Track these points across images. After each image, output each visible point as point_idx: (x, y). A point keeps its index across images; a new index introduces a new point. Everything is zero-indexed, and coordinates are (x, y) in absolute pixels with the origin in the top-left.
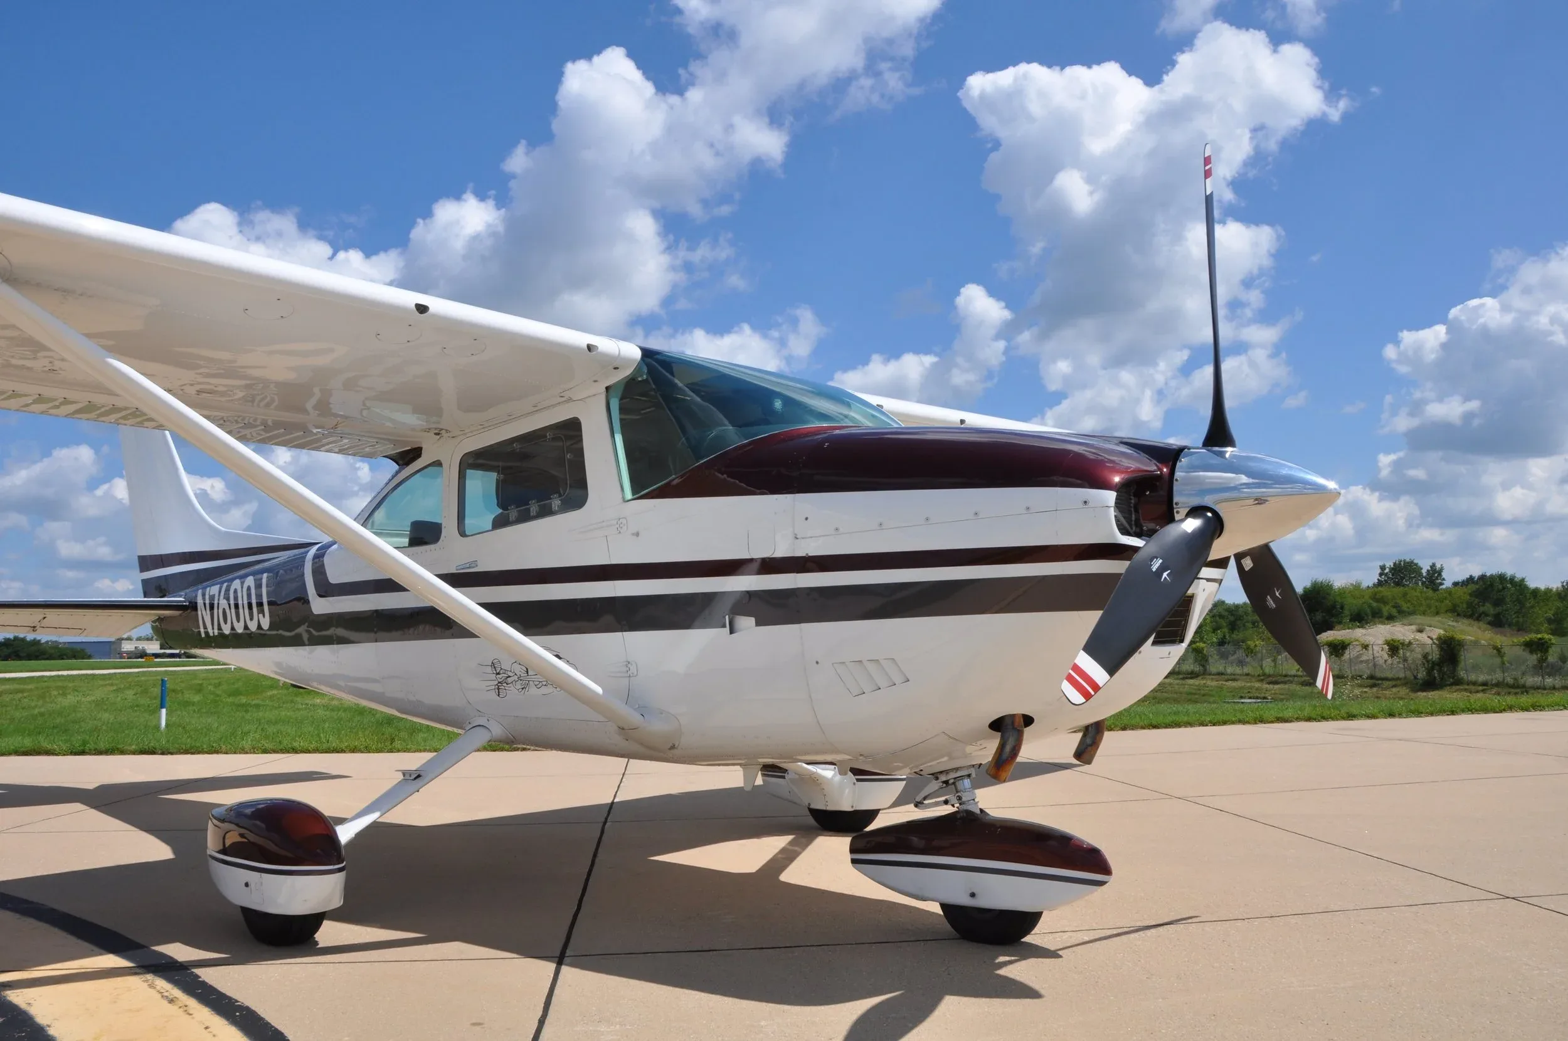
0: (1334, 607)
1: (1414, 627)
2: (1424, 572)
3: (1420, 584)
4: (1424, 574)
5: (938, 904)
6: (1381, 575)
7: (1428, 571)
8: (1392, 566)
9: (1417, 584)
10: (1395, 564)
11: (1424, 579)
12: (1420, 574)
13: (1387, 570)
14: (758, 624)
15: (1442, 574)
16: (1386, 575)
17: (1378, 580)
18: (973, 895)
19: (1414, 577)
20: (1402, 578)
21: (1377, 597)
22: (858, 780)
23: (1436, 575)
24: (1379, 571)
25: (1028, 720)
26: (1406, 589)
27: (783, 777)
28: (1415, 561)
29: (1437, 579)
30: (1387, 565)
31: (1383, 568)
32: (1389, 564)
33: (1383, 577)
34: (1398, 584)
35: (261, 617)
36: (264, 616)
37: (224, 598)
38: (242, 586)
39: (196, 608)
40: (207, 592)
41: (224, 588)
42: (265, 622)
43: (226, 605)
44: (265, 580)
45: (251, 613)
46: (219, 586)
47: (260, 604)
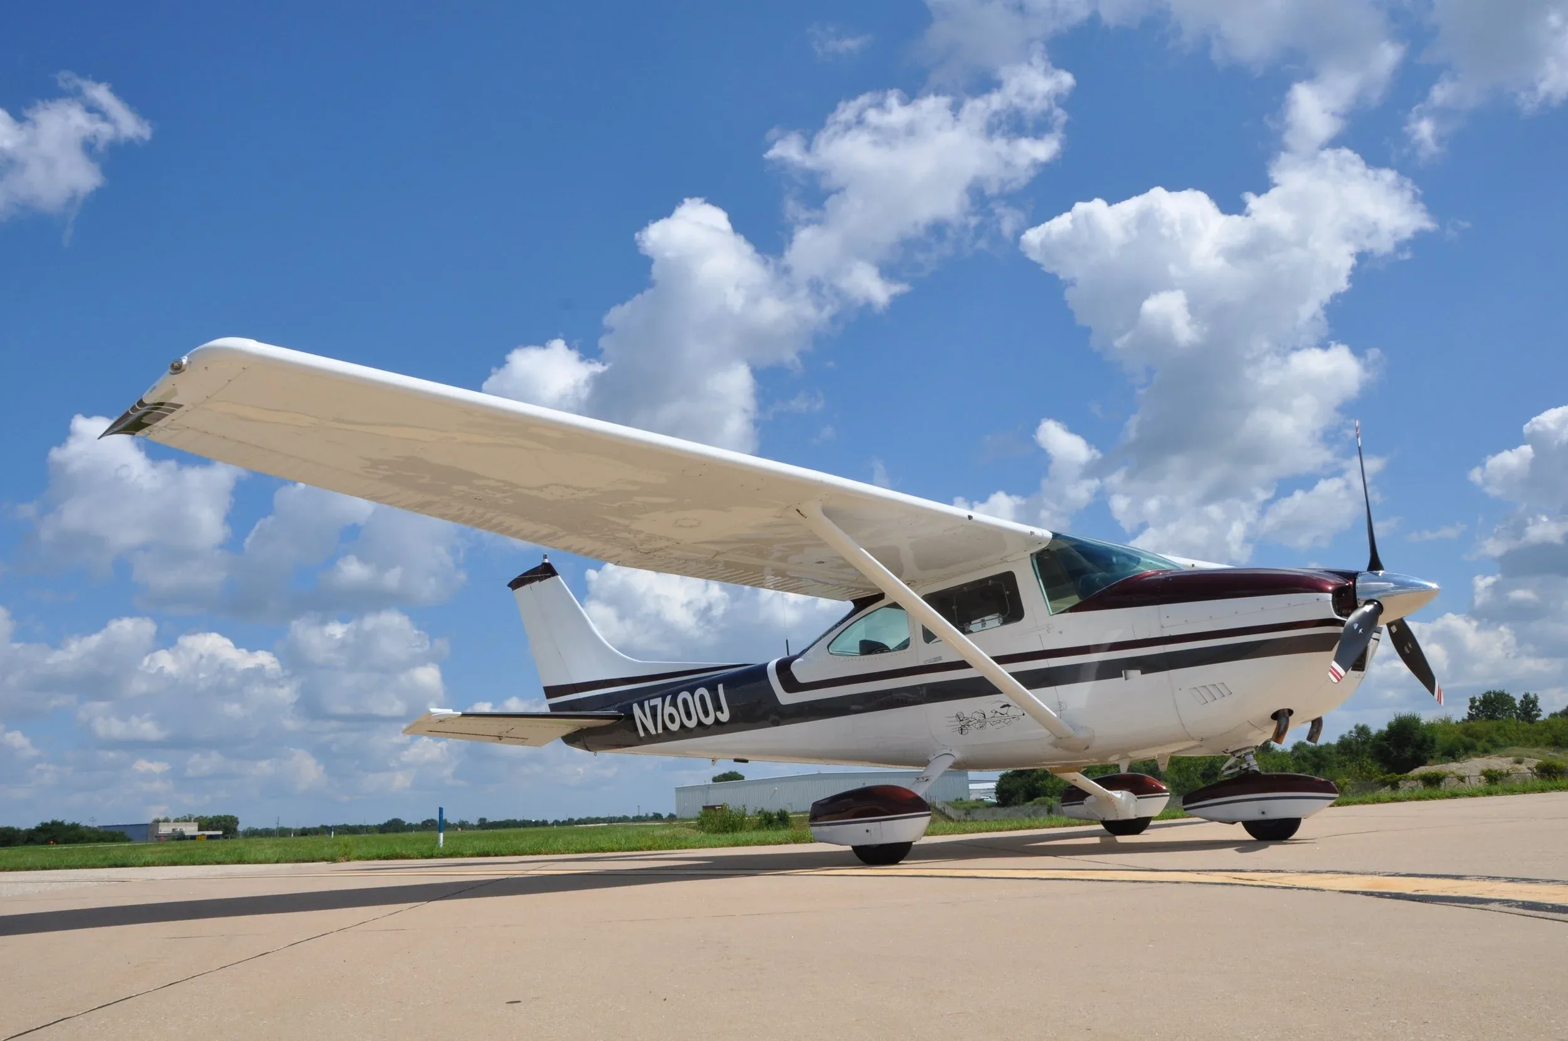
0: (1424, 740)
1: (1511, 759)
2: (1517, 703)
3: (1514, 716)
4: (1518, 706)
5: (1240, 823)
6: (1471, 708)
7: (1522, 701)
8: (1482, 698)
9: (1511, 716)
10: (1484, 696)
11: (1518, 711)
12: (1514, 706)
13: (1477, 704)
14: (1142, 673)
15: (1538, 704)
16: (1477, 708)
17: (1469, 713)
18: (1263, 813)
19: (1507, 709)
20: (1494, 711)
21: (1470, 732)
22: (1138, 798)
23: (1531, 706)
24: (1469, 704)
25: (1291, 712)
26: (1500, 722)
27: (1082, 804)
28: (1506, 693)
29: (1533, 711)
30: (1477, 698)
31: (1473, 701)
32: (1479, 696)
33: (1474, 710)
34: (1491, 717)
35: (719, 714)
36: (722, 713)
37: (670, 706)
38: (693, 695)
39: (632, 717)
40: (646, 703)
41: (669, 698)
42: (725, 717)
43: (673, 711)
44: (720, 687)
45: (706, 714)
46: (661, 698)
47: (718, 704)
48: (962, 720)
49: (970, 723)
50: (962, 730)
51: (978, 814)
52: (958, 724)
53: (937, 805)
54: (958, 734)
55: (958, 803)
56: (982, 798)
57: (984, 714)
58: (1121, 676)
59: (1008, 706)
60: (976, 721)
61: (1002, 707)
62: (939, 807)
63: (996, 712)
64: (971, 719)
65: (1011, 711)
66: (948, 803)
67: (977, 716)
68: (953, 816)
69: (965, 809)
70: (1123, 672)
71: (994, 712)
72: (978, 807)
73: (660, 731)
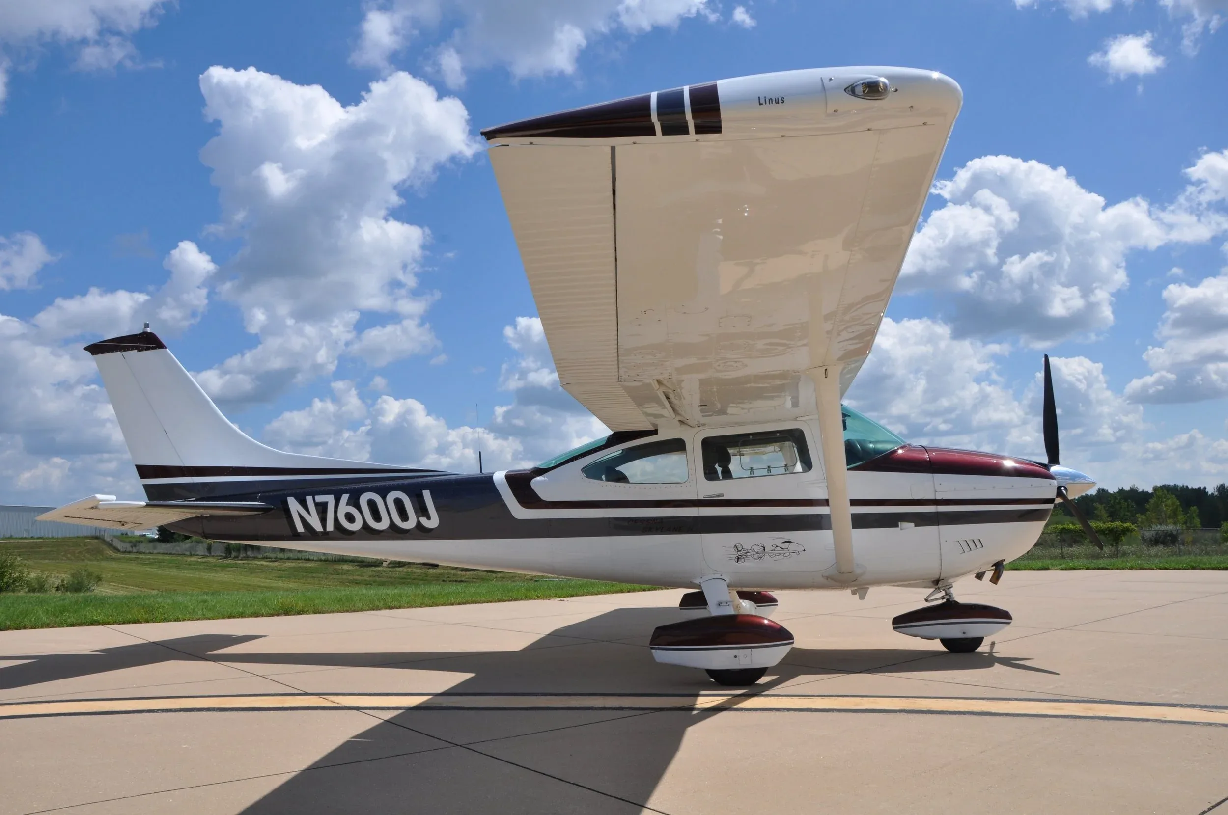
14: (915, 526)
18: (964, 633)
22: (758, 606)
35: (424, 521)
36: (429, 518)
37: (348, 504)
38: (384, 498)
39: (287, 511)
40: (309, 499)
41: (345, 498)
42: (433, 522)
43: (353, 510)
44: (427, 494)
45: (404, 516)
46: (332, 496)
47: (422, 510)
48: (740, 551)
49: (748, 554)
50: (738, 559)
51: (142, 547)
52: (735, 554)
53: (105, 538)
54: (734, 562)
55: (124, 537)
56: (144, 533)
57: (764, 548)
58: (898, 526)
59: (790, 542)
60: (754, 553)
61: (783, 543)
62: (108, 539)
63: (777, 546)
64: (749, 551)
65: (792, 547)
66: (115, 537)
67: (756, 549)
68: (119, 548)
69: (130, 542)
70: (899, 523)
71: (775, 546)
72: (142, 542)
73: (330, 527)
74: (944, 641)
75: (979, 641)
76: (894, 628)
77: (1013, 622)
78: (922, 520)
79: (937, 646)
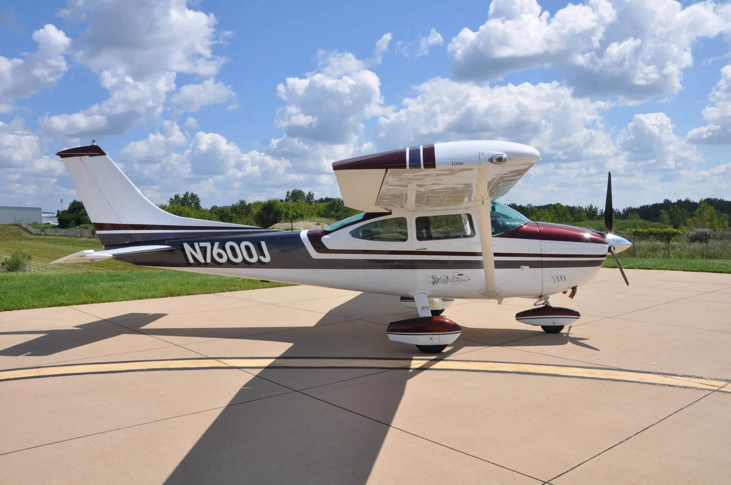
1: (315, 223)
2: (306, 195)
3: (304, 201)
4: (306, 197)
5: (540, 326)
6: (287, 196)
7: (308, 195)
8: (292, 192)
9: (302, 201)
10: (293, 192)
11: (306, 199)
12: (304, 197)
13: (290, 194)
14: (530, 268)
15: (314, 197)
16: (289, 196)
17: (286, 198)
18: (554, 323)
19: (301, 198)
20: (297, 198)
21: (286, 206)
22: (443, 301)
23: (311, 197)
24: (286, 194)
26: (299, 203)
28: (302, 191)
29: (311, 199)
30: (290, 192)
31: (288, 193)
32: (291, 191)
33: (288, 197)
34: (295, 201)
35: (262, 258)
36: (265, 257)
37: (218, 248)
38: (239, 245)
39: (183, 250)
40: (196, 245)
41: (217, 244)
42: (267, 259)
43: (221, 251)
44: (263, 244)
45: (251, 256)
46: (210, 243)
47: (261, 252)
48: (435, 279)
49: (439, 281)
50: (434, 283)
51: (48, 231)
52: (432, 280)
53: (23, 226)
54: (431, 284)
55: (35, 225)
56: (48, 222)
57: (448, 277)
58: (520, 268)
59: (462, 275)
60: (443, 280)
61: (458, 275)
62: (24, 226)
63: (455, 277)
64: (439, 279)
65: (463, 277)
66: (29, 224)
67: (444, 278)
68: (32, 232)
69: (40, 228)
70: (521, 266)
71: (453, 277)
72: (48, 228)
73: (209, 260)
74: (543, 327)
75: (562, 327)
76: (517, 319)
77: (581, 317)
78: (533, 265)
79: (539, 329)
